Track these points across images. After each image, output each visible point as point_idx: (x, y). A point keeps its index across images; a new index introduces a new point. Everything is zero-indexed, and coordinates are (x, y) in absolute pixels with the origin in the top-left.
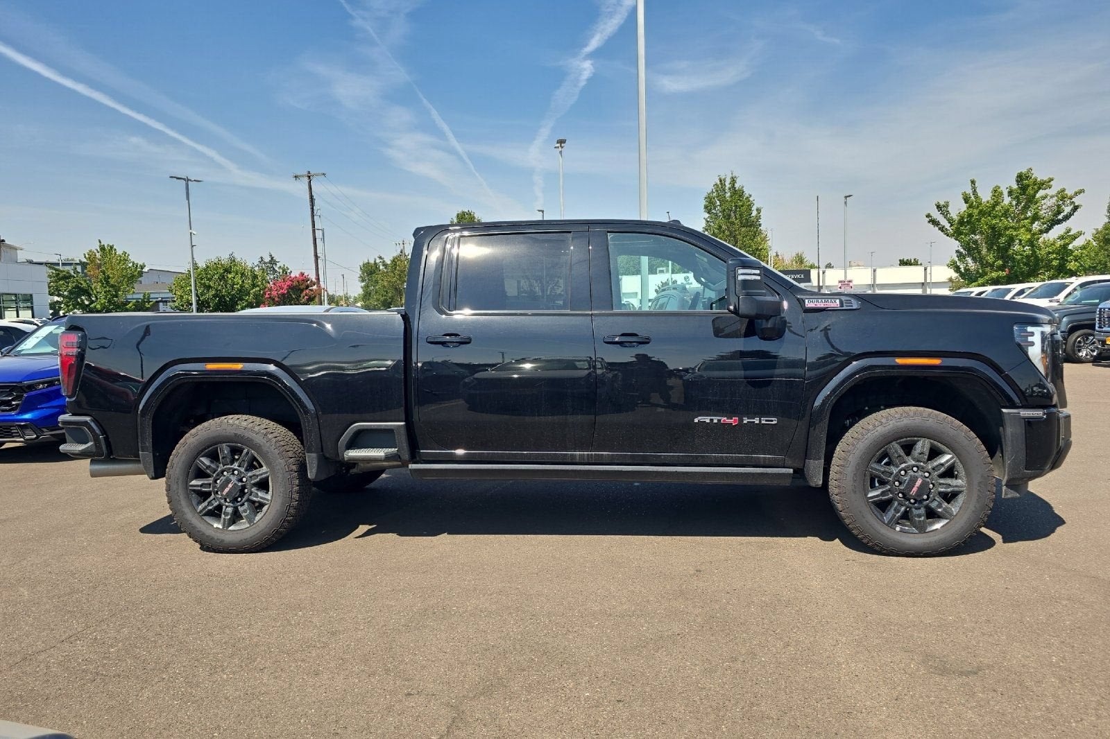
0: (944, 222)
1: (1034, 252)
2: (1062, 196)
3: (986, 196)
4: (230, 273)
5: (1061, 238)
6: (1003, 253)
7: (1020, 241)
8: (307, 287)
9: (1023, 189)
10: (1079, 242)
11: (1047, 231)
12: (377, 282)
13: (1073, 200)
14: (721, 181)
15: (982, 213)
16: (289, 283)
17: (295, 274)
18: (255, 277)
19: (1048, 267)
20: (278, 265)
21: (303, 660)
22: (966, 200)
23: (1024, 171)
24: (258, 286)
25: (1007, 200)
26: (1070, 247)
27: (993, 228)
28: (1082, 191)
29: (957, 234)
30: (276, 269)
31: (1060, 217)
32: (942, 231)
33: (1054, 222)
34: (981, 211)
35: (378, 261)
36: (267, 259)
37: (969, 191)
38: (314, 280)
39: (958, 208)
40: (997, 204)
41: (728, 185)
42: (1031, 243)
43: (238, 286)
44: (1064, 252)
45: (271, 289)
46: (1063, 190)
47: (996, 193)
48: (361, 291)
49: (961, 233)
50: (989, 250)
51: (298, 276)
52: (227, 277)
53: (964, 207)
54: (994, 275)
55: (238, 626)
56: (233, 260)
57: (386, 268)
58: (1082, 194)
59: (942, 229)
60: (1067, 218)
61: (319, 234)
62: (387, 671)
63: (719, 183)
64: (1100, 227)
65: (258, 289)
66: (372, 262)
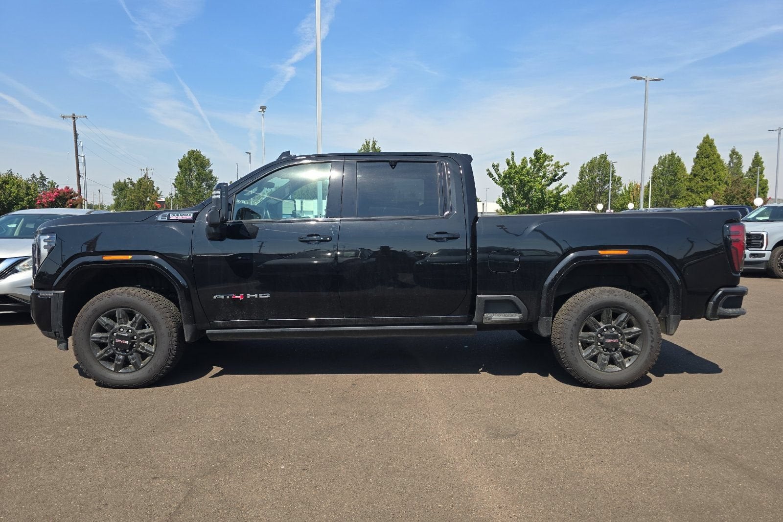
0: (496, 176)
1: (543, 196)
2: (558, 166)
3: (518, 163)
4: (8, 184)
5: (556, 189)
6: (526, 196)
7: (536, 189)
8: (71, 197)
9: (538, 159)
10: (565, 192)
11: (549, 185)
12: (126, 196)
13: (563, 168)
14: (366, 143)
15: (516, 172)
16: (56, 194)
17: (61, 187)
18: (28, 188)
19: (549, 205)
20: (47, 180)
21: (72, 460)
22: (508, 164)
23: (538, 149)
24: (31, 195)
25: (529, 165)
26: (561, 194)
27: (521, 181)
28: (568, 164)
29: (502, 184)
30: (46, 183)
31: (556, 178)
32: (494, 181)
33: (553, 180)
34: (516, 171)
35: (127, 181)
36: (38, 176)
37: (510, 158)
38: (77, 192)
39: (503, 168)
40: (524, 167)
41: (371, 146)
42: (541, 191)
43: (14, 194)
44: (558, 197)
45: (41, 198)
46: (558, 162)
47: (524, 161)
48: (113, 202)
49: (505, 183)
50: (519, 193)
51: (63, 189)
52: (6, 187)
53: (507, 167)
54: (521, 208)
55: (19, 439)
56: (10, 175)
57: (133, 186)
58: (567, 166)
59: (494, 179)
60: (559, 179)
61: (81, 160)
62: (138, 463)
63: (365, 144)
64: (575, 184)
65: (31, 197)
66: (122, 181)
